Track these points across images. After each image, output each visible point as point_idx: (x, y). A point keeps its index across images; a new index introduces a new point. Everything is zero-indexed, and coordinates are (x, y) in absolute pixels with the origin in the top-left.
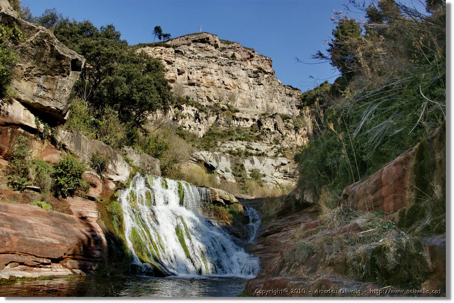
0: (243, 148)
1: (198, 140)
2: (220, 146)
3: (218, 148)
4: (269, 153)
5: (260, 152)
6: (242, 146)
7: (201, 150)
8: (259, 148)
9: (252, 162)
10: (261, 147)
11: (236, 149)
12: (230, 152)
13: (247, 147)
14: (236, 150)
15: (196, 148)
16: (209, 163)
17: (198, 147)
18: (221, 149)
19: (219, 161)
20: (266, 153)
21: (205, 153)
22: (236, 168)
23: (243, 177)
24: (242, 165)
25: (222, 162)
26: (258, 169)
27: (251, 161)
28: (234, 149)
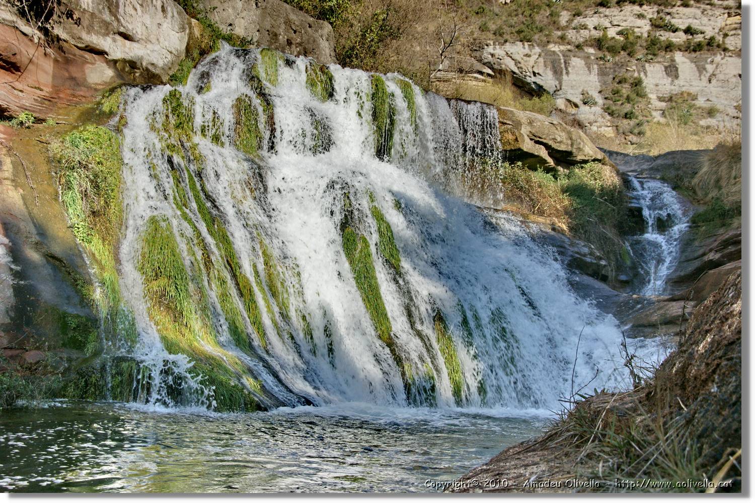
0: (643, 28)
1: (496, 10)
2: (567, 27)
3: (559, 33)
4: (731, 38)
5: (699, 38)
6: (640, 22)
7: (506, 41)
8: (696, 25)
9: (672, 70)
10: (705, 20)
11: (619, 33)
12: (599, 43)
13: (657, 25)
14: (618, 37)
15: (491, 36)
16: (531, 79)
17: (498, 33)
18: (571, 34)
19: (564, 72)
20: (720, 39)
21: (518, 49)
22: (616, 92)
23: (640, 118)
24: (637, 83)
25: (572, 76)
26: (689, 94)
27: (666, 68)
28: (612, 33)
